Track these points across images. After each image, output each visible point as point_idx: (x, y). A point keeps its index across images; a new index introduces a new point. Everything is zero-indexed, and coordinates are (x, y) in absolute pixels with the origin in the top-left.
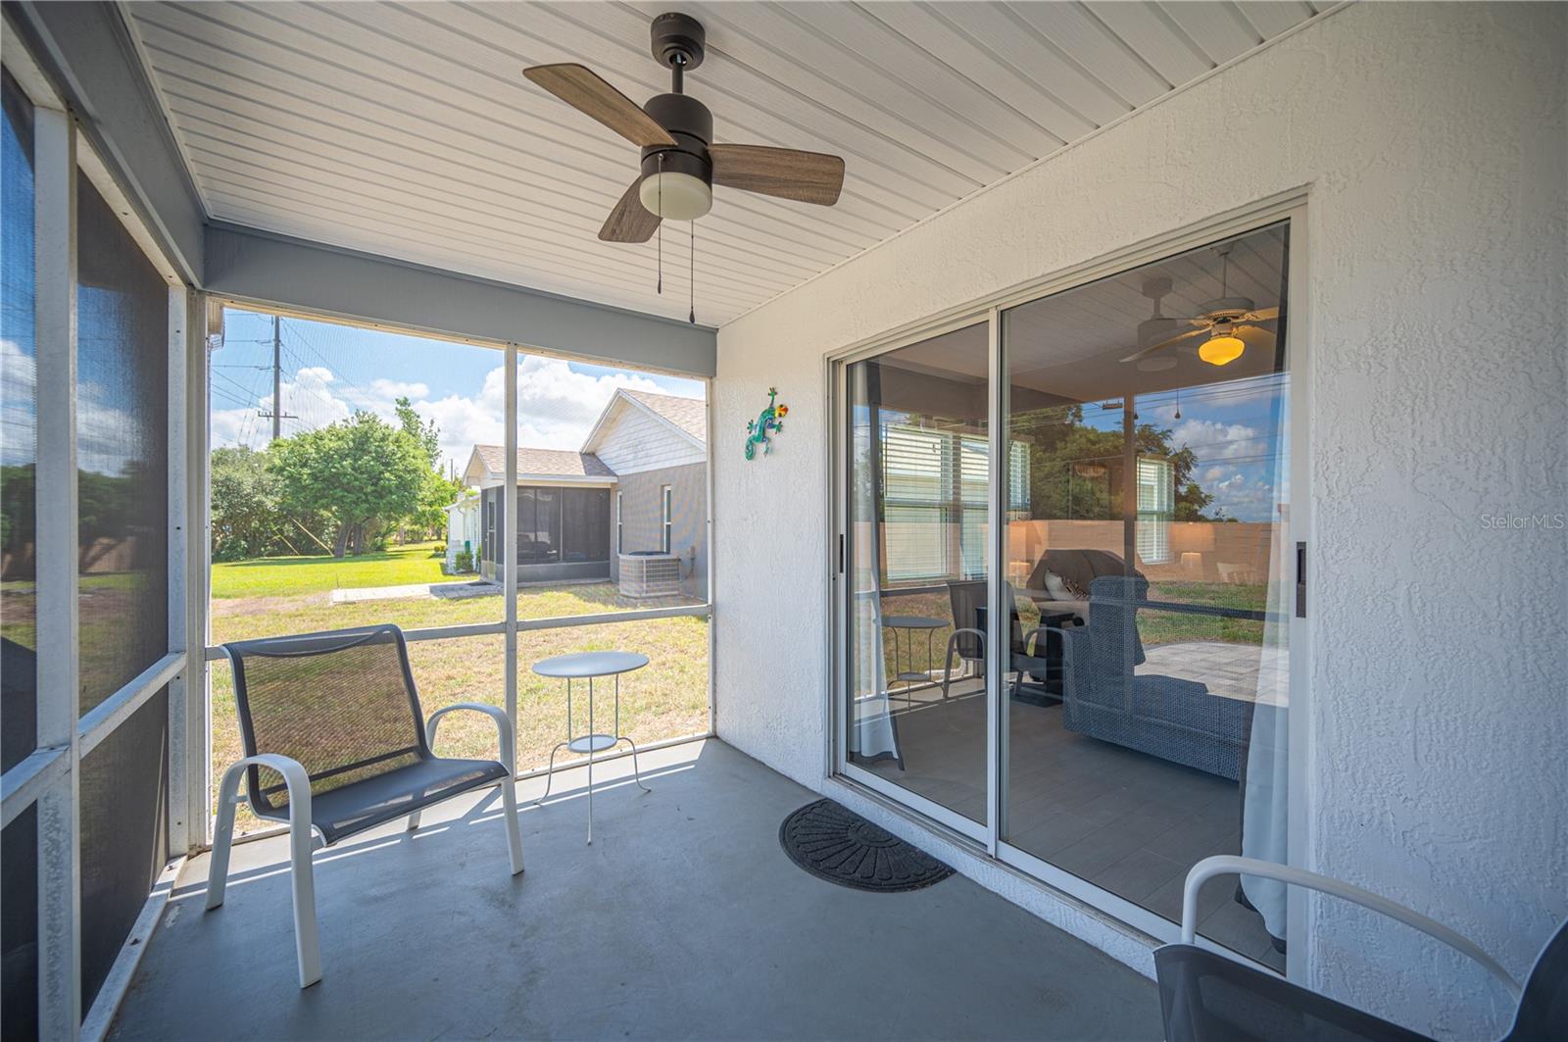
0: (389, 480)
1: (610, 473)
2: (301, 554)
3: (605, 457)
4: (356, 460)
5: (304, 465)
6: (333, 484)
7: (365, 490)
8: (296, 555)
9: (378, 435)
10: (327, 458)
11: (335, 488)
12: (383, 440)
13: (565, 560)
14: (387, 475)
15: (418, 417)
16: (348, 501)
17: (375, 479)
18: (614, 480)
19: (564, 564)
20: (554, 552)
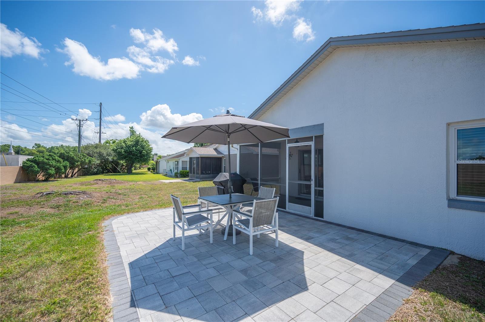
0: (144, 153)
1: (222, 154)
2: (114, 173)
3: (220, 150)
4: (136, 147)
5: (122, 149)
6: (130, 154)
7: (138, 155)
8: (112, 173)
9: (141, 140)
10: (129, 147)
11: (130, 155)
12: (142, 142)
13: (212, 174)
14: (144, 151)
15: (136, 132)
16: (134, 158)
17: (141, 152)
18: (223, 155)
19: (212, 175)
20: (209, 172)
